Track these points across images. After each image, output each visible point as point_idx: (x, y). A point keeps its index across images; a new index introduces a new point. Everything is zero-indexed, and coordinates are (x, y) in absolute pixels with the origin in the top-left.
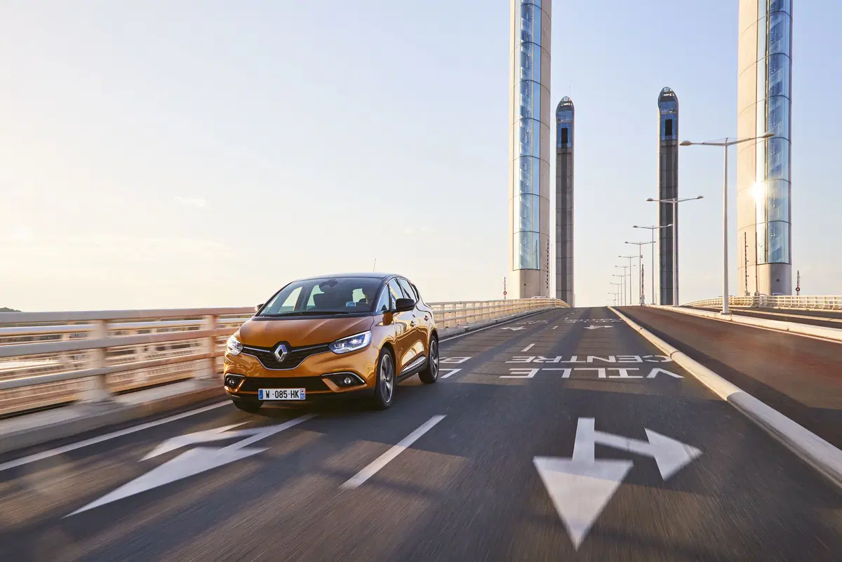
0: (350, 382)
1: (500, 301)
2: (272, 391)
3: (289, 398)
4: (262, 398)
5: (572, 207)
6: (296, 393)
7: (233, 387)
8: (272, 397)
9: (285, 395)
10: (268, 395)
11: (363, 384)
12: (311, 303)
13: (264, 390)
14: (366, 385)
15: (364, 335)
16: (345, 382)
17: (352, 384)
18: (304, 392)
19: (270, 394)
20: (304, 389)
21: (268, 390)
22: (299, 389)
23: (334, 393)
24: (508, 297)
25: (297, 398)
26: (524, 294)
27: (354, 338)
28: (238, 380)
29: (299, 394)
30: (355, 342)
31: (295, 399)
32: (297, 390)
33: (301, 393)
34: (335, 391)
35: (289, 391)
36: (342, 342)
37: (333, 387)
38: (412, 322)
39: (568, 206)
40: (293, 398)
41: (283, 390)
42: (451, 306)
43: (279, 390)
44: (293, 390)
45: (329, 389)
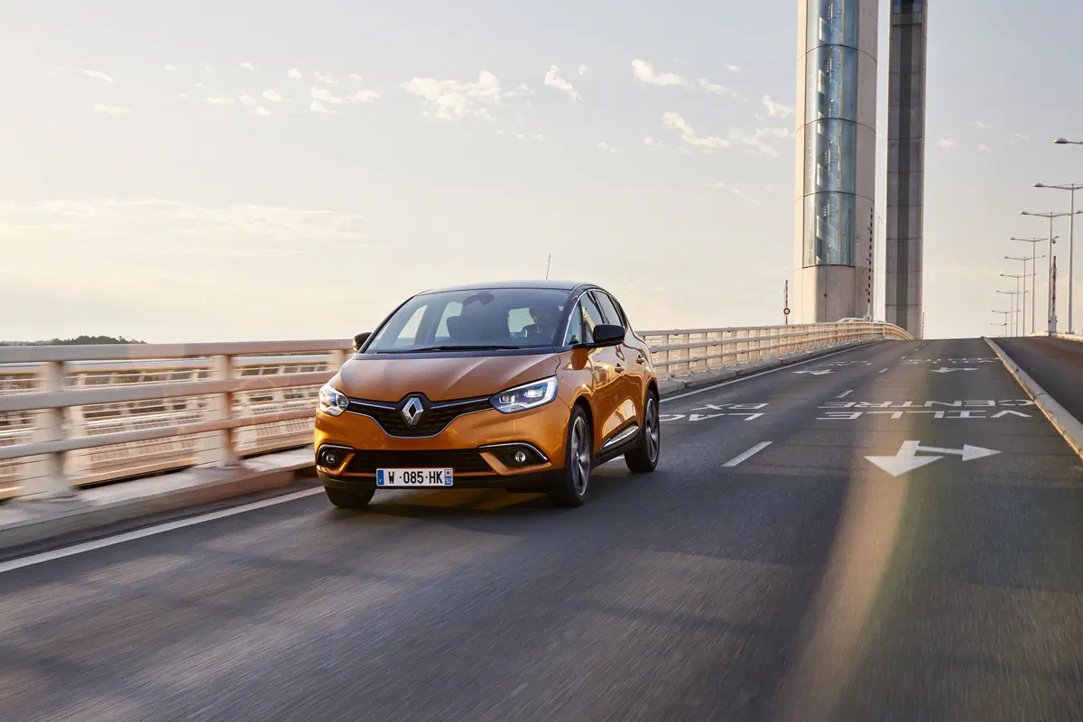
0: (524, 459)
1: (778, 328)
2: (399, 472)
3: (426, 483)
4: (382, 483)
5: (920, 136)
6: (438, 475)
7: (335, 466)
8: (399, 482)
9: (420, 479)
10: (392, 479)
11: (544, 462)
12: (443, 332)
13: (386, 471)
14: (549, 464)
15: (546, 385)
16: (517, 458)
17: (528, 463)
18: (451, 474)
19: (396, 477)
20: (451, 470)
21: (391, 470)
22: (443, 470)
23: (498, 476)
24: (795, 319)
25: (439, 484)
26: (823, 314)
27: (531, 388)
28: (340, 455)
29: (442, 477)
30: (531, 394)
31: (436, 484)
32: (439, 470)
33: (446, 475)
34: (501, 473)
35: (426, 472)
36: (511, 394)
37: (497, 466)
38: (618, 365)
39: (913, 134)
40: (433, 484)
41: (416, 470)
42: (699, 335)
43: (410, 471)
44: (432, 470)
45: (490, 469)
